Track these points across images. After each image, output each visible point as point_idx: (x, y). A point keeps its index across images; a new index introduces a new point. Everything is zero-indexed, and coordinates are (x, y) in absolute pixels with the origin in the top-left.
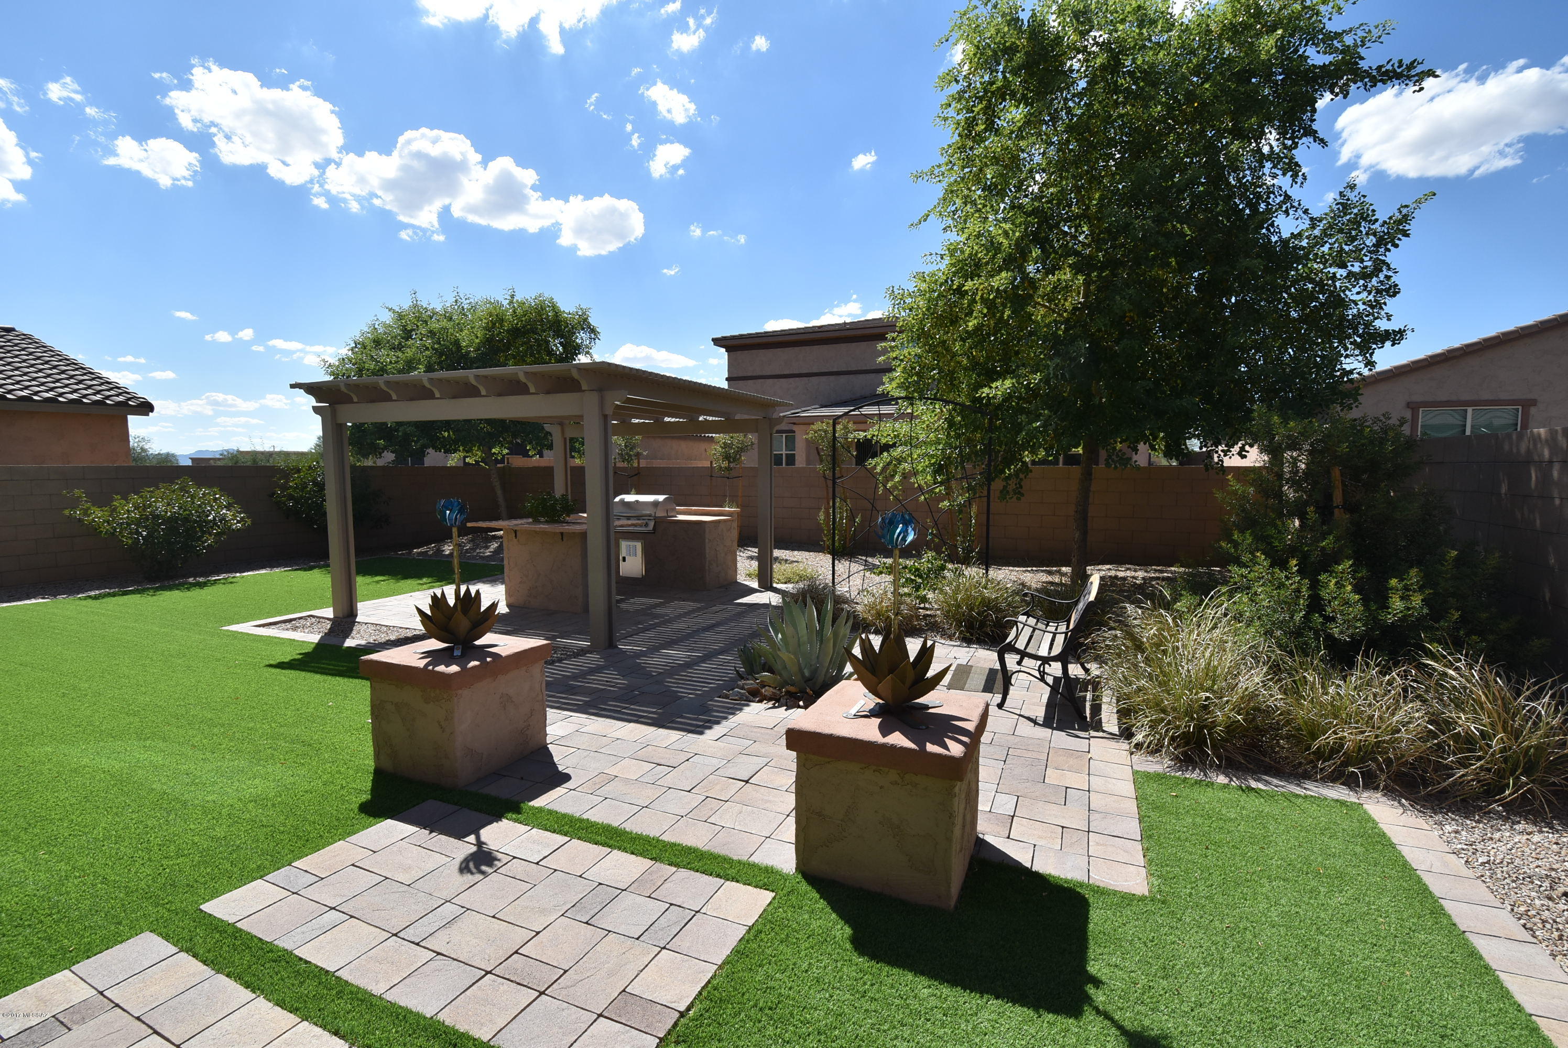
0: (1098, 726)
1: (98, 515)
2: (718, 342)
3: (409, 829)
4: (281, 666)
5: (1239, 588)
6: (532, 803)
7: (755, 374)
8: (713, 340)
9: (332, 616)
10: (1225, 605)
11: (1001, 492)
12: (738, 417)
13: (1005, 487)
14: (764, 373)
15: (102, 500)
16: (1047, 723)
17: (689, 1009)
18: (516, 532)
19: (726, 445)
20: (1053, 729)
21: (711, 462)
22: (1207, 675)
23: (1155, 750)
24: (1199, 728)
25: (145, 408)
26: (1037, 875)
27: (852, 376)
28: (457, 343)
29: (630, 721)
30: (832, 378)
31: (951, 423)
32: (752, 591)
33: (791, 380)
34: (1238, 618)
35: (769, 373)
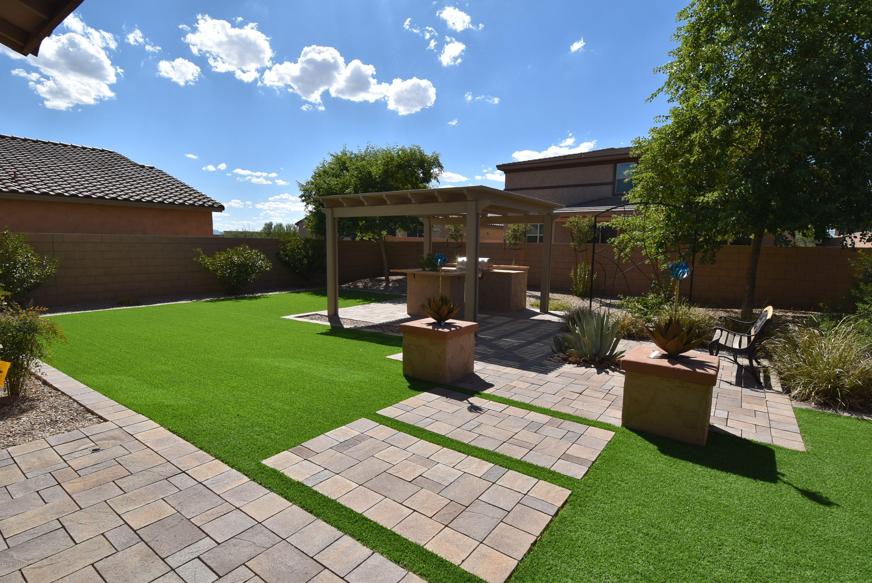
0: (769, 387)
1: (208, 261)
2: (499, 167)
3: (437, 396)
4: (322, 334)
5: (862, 316)
6: (484, 392)
7: (522, 187)
8: (497, 166)
9: (327, 315)
10: (853, 325)
11: (701, 259)
12: (531, 214)
13: (704, 256)
14: (528, 186)
15: (211, 254)
16: (738, 383)
17: (596, 460)
18: (414, 275)
19: (514, 230)
20: (742, 387)
21: (505, 240)
22: (840, 360)
23: (805, 399)
24: (834, 388)
25: (221, 208)
26: (745, 440)
27: (584, 188)
28: (370, 173)
29: (508, 367)
30: (572, 189)
31: (668, 217)
32: (537, 314)
33: (545, 190)
34: (861, 332)
35: (531, 186)
